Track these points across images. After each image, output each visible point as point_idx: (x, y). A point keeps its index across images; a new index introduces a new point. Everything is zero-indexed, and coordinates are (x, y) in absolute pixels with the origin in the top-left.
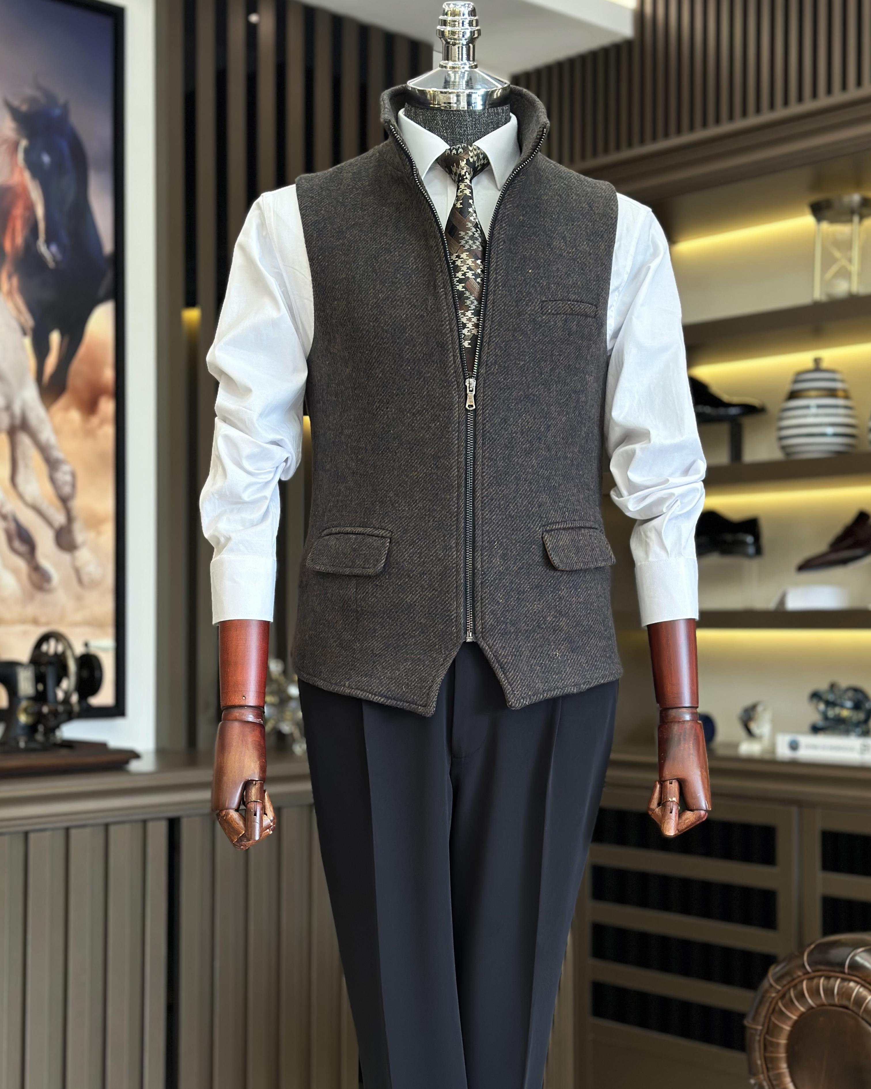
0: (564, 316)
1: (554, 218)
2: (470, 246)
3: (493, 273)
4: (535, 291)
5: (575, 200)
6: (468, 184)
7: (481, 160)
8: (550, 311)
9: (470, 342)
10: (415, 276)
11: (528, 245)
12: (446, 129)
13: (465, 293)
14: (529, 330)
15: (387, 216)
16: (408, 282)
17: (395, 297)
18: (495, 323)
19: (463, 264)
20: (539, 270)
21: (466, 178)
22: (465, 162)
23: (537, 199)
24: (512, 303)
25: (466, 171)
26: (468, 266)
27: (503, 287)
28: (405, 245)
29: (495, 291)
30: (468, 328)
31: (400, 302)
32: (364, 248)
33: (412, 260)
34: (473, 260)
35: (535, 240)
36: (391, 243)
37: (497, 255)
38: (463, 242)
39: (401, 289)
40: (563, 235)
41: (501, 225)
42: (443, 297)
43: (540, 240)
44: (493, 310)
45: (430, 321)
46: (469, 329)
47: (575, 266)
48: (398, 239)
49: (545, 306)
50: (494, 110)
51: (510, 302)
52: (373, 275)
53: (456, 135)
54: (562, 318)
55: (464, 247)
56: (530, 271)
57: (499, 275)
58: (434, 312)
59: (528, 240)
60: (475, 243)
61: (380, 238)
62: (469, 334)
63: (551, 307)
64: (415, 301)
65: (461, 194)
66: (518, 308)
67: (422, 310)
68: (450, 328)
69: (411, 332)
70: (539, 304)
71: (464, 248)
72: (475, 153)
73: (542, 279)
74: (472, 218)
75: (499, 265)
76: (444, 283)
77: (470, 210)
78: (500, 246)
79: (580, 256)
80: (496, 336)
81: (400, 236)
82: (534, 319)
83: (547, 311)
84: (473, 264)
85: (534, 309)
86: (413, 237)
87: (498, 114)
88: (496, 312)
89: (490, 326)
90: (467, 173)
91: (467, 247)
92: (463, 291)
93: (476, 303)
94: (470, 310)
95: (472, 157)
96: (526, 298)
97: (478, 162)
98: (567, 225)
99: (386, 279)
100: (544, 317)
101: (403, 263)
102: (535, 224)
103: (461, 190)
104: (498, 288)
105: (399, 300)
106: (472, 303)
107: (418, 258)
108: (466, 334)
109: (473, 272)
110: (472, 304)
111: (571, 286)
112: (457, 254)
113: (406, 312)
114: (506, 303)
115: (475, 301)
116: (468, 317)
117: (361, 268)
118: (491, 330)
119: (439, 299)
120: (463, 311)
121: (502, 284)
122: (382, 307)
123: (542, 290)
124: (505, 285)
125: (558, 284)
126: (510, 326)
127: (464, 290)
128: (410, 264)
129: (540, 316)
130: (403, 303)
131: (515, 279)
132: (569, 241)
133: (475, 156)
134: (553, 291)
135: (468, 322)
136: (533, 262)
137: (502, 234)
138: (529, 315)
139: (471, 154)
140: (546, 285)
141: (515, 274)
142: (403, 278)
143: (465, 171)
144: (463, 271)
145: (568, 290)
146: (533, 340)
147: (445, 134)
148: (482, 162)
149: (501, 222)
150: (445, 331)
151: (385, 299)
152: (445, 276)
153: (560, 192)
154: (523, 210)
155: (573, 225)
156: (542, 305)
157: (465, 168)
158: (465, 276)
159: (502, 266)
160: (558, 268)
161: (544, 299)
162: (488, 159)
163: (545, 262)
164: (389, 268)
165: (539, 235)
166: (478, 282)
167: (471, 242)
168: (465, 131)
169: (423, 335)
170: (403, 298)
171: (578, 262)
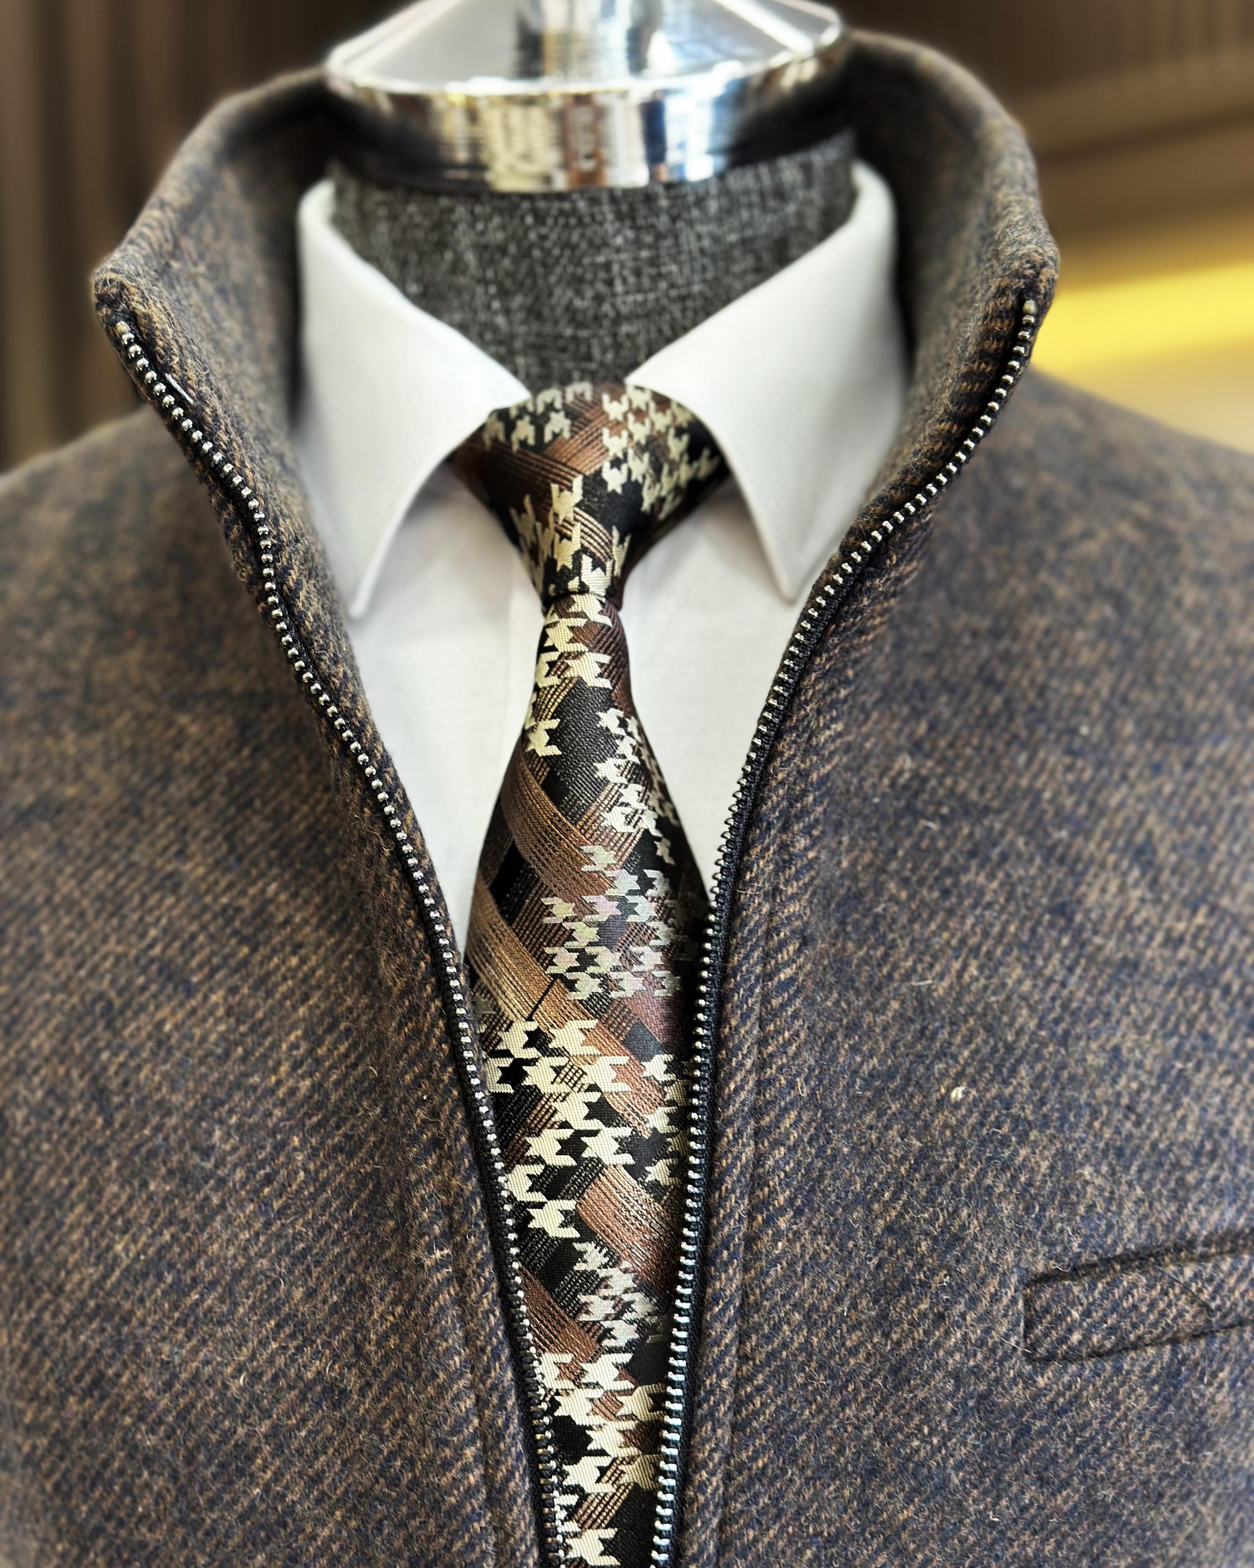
0: (1160, 1356)
1: (1086, 739)
2: (605, 981)
3: (739, 1133)
4: (984, 1225)
5: (1196, 616)
6: (590, 624)
7: (674, 467)
8: (1076, 1337)
9: (610, 1533)
10: (304, 1141)
11: (943, 927)
12: (504, 293)
13: (581, 1254)
14: (959, 1467)
15: (191, 770)
16: (269, 1180)
17: (192, 1264)
18: (755, 1434)
19: (563, 1088)
20: (1006, 1083)
21: (583, 589)
22: (577, 493)
23: (996, 634)
24: (854, 1306)
25: (584, 550)
26: (594, 1097)
27: (799, 1212)
28: (263, 951)
29: (750, 1240)
30: (602, 1453)
31: (222, 1300)
32: (59, 954)
33: (295, 1046)
34: (624, 1060)
35: (982, 892)
36: (193, 937)
37: (762, 1022)
38: (564, 960)
39: (228, 1222)
40: (1140, 837)
41: (784, 847)
42: (444, 1298)
43: (1009, 887)
44: (743, 1358)
45: (376, 1428)
46: (605, 1461)
47: (1211, 1019)
48: (228, 914)
49: (1047, 1310)
50: (758, 177)
51: (839, 1300)
52: (93, 1122)
53: (556, 322)
54: (1148, 1369)
55: (571, 985)
56: (957, 1094)
57: (777, 1143)
58: (397, 1375)
59: (946, 893)
60: (631, 960)
61: (144, 898)
62: (607, 1488)
63: (1087, 1314)
64: (298, 1293)
65: (554, 680)
66: (886, 1335)
67: (336, 1358)
68: (487, 1478)
69: (278, 1476)
70: (1014, 1301)
71: (573, 996)
72: (641, 432)
73: (1023, 1139)
74: (615, 819)
75: (770, 1082)
76: (448, 1210)
77: (608, 769)
78: (778, 970)
79: (1234, 950)
80: (763, 1512)
81: (243, 893)
82: (983, 1397)
83: (1063, 1340)
84: (622, 1087)
85: (982, 1343)
86: (307, 902)
87: (781, 194)
88: (758, 1369)
89: (727, 1459)
90: (587, 561)
91: (587, 986)
92: (569, 1241)
93: (641, 1305)
94: (611, 1350)
95: (616, 463)
96: (933, 1272)
97: (657, 479)
98: (1157, 769)
99: (152, 1154)
100: (1041, 1382)
101: (244, 1059)
102: (982, 790)
103: (553, 656)
104: (769, 1221)
105: (213, 1284)
106: (622, 1308)
107: (330, 1029)
108: (591, 1487)
109: (626, 1132)
110: (618, 1317)
111: (1198, 1154)
112: (532, 1026)
113: (252, 1357)
114: (814, 1308)
115: (638, 1297)
116: (597, 1394)
117: (36, 1071)
118: (728, 1477)
119: (426, 1309)
120: (567, 1358)
121: (791, 1201)
122: (126, 1320)
123: (1028, 1210)
124: (808, 1202)
125: (1120, 1152)
126: (841, 1451)
127: (574, 1234)
128: (284, 1068)
129: (1020, 1374)
130: (235, 1304)
131: (872, 1150)
132: (1174, 871)
133: (641, 449)
134: (1091, 1207)
135: (598, 1420)
136: (972, 1033)
137: (793, 897)
138: (957, 1376)
139: (615, 444)
140: (1052, 1168)
141: (868, 1119)
142: (242, 1152)
143: (575, 545)
144: (565, 1125)
145: (1181, 1182)
146: (981, 1521)
147: (500, 320)
148: (684, 473)
149: (784, 829)
150: (460, 1505)
151: (145, 1275)
152: (454, 1172)
153: (1114, 579)
154: (916, 714)
155: (1188, 765)
156: (1028, 1302)
157: (576, 532)
158: (576, 1156)
159: (792, 1085)
160: (1116, 1050)
161: (1040, 1268)
162: (716, 453)
163: (1040, 1026)
164: (173, 1090)
165: (1004, 857)
166: (655, 1188)
167: (607, 959)
168: (599, 299)
169: (342, 1500)
170: (238, 1275)
171: (1227, 990)
